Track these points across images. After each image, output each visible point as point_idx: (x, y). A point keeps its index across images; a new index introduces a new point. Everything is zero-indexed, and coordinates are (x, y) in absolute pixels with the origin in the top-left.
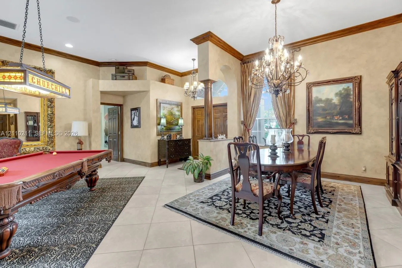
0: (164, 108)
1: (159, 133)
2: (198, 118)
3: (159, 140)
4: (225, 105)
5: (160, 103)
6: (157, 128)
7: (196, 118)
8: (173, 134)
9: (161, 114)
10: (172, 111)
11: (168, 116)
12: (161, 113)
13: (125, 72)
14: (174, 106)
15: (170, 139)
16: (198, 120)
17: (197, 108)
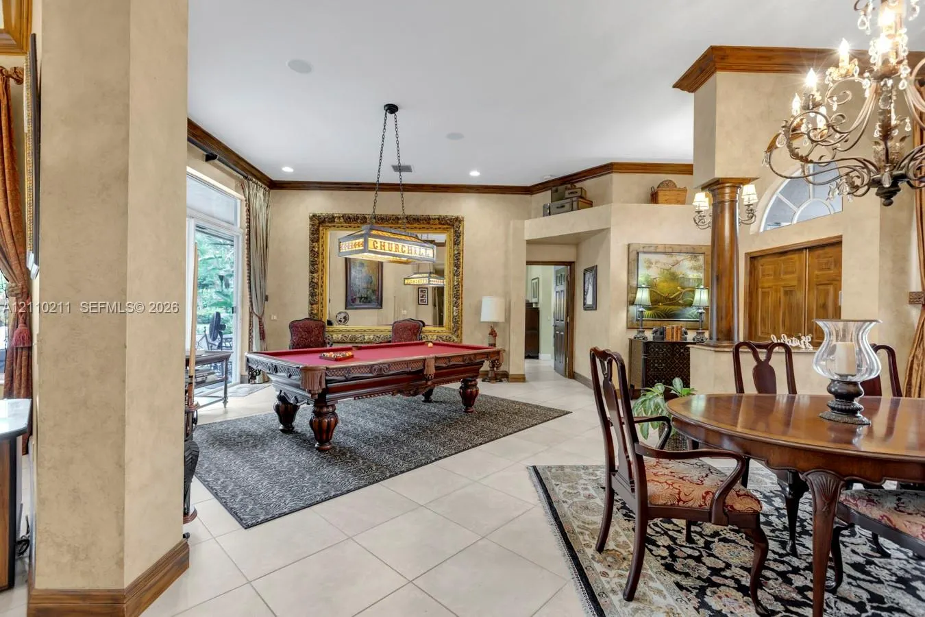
0: (649, 264)
1: (632, 323)
2: (766, 285)
3: (631, 341)
4: (836, 243)
5: (638, 253)
6: (628, 311)
7: (760, 285)
8: (673, 328)
9: (640, 279)
10: (673, 270)
11: (660, 282)
12: (640, 275)
13: (564, 196)
14: (679, 257)
15: (663, 338)
16: (767, 290)
17: (762, 256)
